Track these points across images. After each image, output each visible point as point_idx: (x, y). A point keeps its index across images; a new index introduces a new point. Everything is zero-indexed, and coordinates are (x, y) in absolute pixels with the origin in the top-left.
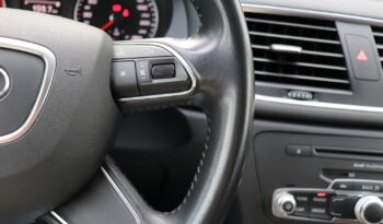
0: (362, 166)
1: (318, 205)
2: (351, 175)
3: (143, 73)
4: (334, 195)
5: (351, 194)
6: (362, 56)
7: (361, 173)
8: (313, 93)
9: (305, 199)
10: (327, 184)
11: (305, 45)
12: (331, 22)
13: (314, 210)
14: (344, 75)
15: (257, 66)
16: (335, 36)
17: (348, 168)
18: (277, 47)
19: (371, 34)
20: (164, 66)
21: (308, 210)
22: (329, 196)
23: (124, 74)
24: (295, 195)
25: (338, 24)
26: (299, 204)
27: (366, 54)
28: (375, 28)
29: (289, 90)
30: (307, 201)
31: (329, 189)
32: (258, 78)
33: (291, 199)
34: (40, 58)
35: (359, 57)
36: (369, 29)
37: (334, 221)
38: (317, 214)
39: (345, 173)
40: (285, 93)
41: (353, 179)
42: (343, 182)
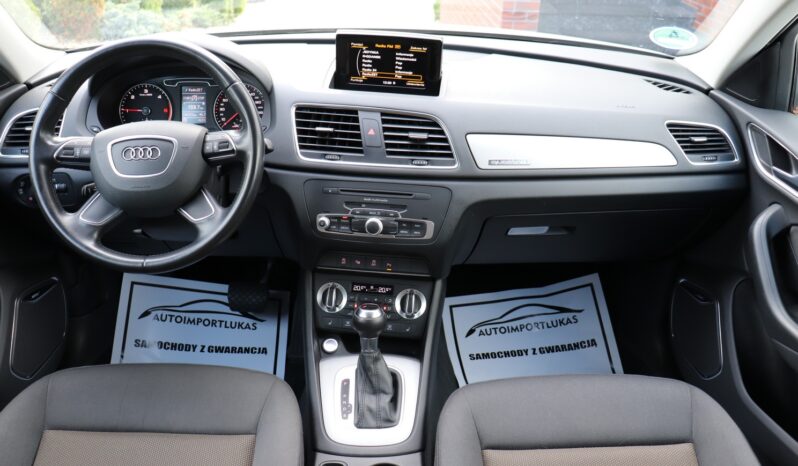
0: (369, 200)
1: (344, 224)
2: (363, 206)
4: (354, 218)
5: (364, 217)
6: (371, 132)
7: (369, 204)
8: (340, 156)
10: (347, 212)
11: (335, 126)
12: (355, 112)
13: (342, 228)
14: (360, 144)
15: (300, 140)
16: (356, 120)
17: (361, 201)
18: (318, 129)
19: (380, 118)
20: (225, 143)
21: (339, 227)
22: (350, 218)
23: (208, 148)
24: (329, 218)
25: (361, 115)
26: (331, 223)
27: (375, 130)
28: (383, 114)
29: (327, 155)
30: (337, 221)
31: (350, 214)
32: (303, 147)
33: (327, 221)
34: (170, 142)
36: (379, 115)
37: (356, 234)
38: (344, 230)
39: (359, 204)
40: (323, 156)
41: (364, 208)
42: (358, 210)
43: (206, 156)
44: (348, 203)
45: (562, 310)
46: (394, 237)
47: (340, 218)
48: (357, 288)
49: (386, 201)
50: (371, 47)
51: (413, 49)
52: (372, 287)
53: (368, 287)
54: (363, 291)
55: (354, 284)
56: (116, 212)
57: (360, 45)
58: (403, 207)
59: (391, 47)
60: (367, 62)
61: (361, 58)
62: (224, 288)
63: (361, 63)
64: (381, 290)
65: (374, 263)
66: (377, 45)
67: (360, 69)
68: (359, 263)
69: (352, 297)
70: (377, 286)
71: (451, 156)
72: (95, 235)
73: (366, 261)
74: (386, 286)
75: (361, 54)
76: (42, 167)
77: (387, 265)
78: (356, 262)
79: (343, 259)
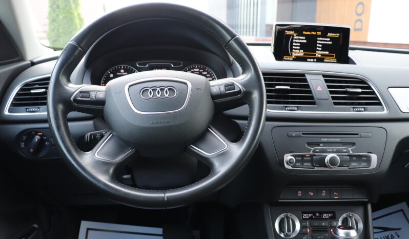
0: (326, 140)
1: (307, 161)
2: (321, 145)
3: (223, 89)
4: (315, 155)
5: (324, 154)
6: (319, 89)
7: (326, 144)
8: (298, 107)
9: (300, 158)
10: (309, 150)
11: (291, 86)
12: (303, 75)
13: (305, 164)
14: (312, 98)
15: (268, 97)
16: (306, 80)
17: (319, 141)
18: (277, 87)
19: (322, 79)
20: (230, 86)
21: (303, 165)
22: (311, 156)
23: (215, 90)
24: (295, 156)
25: (306, 75)
26: (297, 161)
27: (321, 87)
28: (324, 76)
29: (286, 107)
30: (301, 159)
31: (311, 153)
32: (268, 102)
33: (294, 159)
35: (318, 89)
36: (322, 77)
37: (316, 169)
38: (307, 167)
39: (318, 144)
40: (284, 108)
41: (322, 147)
42: (318, 148)
43: (214, 97)
44: (310, 144)
45: (386, 229)
46: (347, 168)
47: (304, 156)
48: (306, 216)
49: (338, 140)
50: (300, 34)
51: (330, 35)
52: (317, 214)
53: (315, 214)
54: (311, 218)
55: (304, 213)
57: (292, 33)
58: (353, 144)
59: (314, 33)
60: (296, 45)
61: (292, 42)
62: (159, 231)
63: (292, 45)
64: (325, 216)
65: (324, 193)
66: (304, 33)
67: (291, 51)
68: (312, 194)
69: (304, 224)
70: (321, 213)
71: (380, 104)
73: (318, 192)
74: (328, 213)
75: (293, 39)
76: (60, 107)
77: (335, 193)
78: (310, 193)
79: (300, 192)
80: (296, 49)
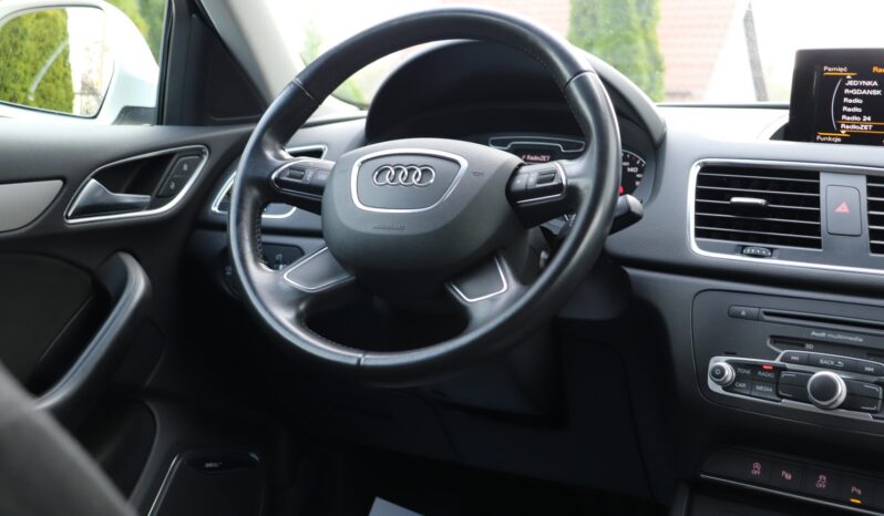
0: (823, 335)
1: (765, 381)
2: (808, 346)
3: (532, 179)
4: (785, 369)
5: (805, 369)
6: (843, 208)
7: (821, 344)
8: (772, 250)
9: (748, 372)
10: (774, 355)
12: (815, 174)
13: (759, 388)
14: (816, 230)
17: (804, 336)
18: (735, 200)
19: (863, 186)
21: (752, 387)
22: (778, 370)
23: (519, 181)
24: (734, 365)
26: (739, 378)
27: (849, 207)
29: (744, 247)
30: (750, 374)
31: (777, 361)
32: (703, 234)
33: (729, 373)
34: (456, 163)
35: (839, 210)
36: (864, 179)
37: (785, 402)
38: (762, 395)
39: (799, 343)
40: (741, 250)
41: (809, 352)
42: (796, 353)
44: (777, 340)
46: (869, 417)
47: (759, 367)
49: (858, 340)
50: (865, 75)
56: (344, 278)
57: (841, 70)
60: (853, 104)
61: (841, 95)
63: (840, 104)
65: (822, 482)
66: (875, 69)
67: (838, 117)
68: (788, 476)
72: (302, 307)
73: (805, 473)
75: (843, 86)
76: (254, 193)
77: (854, 489)
78: (783, 473)
79: (757, 465)
80: (851, 114)
